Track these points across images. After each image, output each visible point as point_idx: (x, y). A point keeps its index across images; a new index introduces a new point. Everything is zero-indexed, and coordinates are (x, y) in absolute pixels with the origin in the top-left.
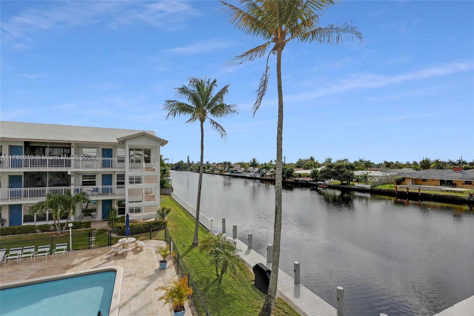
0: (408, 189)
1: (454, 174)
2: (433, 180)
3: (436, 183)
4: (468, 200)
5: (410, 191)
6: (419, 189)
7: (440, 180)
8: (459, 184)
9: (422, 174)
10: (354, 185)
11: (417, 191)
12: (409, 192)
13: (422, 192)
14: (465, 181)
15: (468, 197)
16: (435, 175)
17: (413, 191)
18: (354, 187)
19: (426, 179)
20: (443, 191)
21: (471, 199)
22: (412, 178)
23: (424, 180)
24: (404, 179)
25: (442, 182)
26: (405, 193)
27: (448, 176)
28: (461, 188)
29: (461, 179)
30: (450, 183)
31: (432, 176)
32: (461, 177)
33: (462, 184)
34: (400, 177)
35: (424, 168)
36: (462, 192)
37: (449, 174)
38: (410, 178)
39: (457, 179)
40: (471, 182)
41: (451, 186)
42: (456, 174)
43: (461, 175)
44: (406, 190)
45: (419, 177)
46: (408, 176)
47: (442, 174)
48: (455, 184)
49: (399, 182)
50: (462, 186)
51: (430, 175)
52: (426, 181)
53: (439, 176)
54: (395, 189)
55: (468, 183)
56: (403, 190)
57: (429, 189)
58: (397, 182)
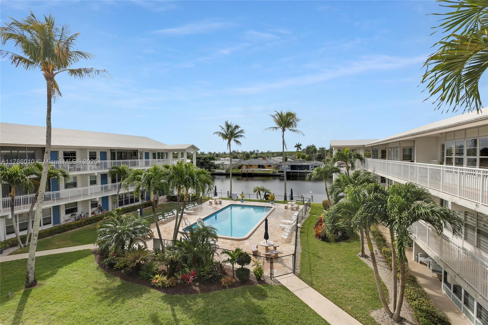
2: (255, 165)
3: (256, 167)
8: (266, 167)
10: (215, 171)
11: (252, 172)
13: (254, 172)
14: (268, 165)
15: (272, 173)
17: (250, 172)
18: (215, 173)
20: (262, 171)
22: (245, 165)
23: (251, 166)
26: (246, 173)
28: (267, 169)
30: (263, 167)
36: (269, 171)
37: (261, 162)
38: (243, 165)
39: (265, 164)
42: (264, 161)
43: (266, 162)
45: (247, 164)
48: (264, 167)
49: (240, 167)
50: (267, 167)
52: (252, 166)
53: (258, 163)
54: (241, 172)
55: (270, 166)
56: (245, 172)
57: (256, 170)
58: (238, 168)
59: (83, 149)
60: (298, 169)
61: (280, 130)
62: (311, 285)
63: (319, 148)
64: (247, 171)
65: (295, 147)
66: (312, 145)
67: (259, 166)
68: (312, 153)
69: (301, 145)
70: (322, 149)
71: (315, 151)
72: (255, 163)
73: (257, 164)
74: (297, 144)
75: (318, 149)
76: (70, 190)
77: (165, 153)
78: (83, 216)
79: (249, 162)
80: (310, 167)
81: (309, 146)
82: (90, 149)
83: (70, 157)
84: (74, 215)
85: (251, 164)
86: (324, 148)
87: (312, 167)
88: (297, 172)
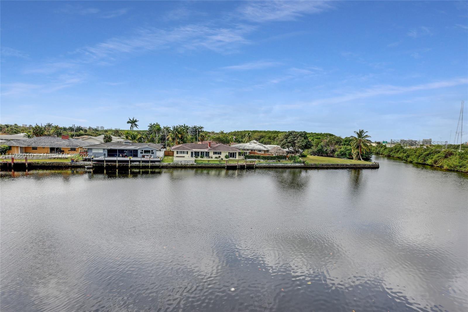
0: (13, 159)
1: (62, 142)
2: (43, 148)
4: (70, 165)
6: (26, 159)
7: (50, 148)
8: (66, 151)
9: (32, 142)
12: (14, 163)
13: (29, 161)
14: (71, 148)
15: (70, 163)
16: (45, 143)
19: (37, 147)
21: (73, 164)
22: (20, 147)
24: (10, 148)
25: (52, 150)
27: (57, 143)
29: (67, 147)
30: (59, 150)
31: (42, 144)
32: (68, 144)
33: (69, 151)
34: (5, 146)
35: (37, 135)
37: (58, 142)
38: (17, 147)
39: (65, 147)
40: (75, 148)
41: (60, 153)
42: (64, 141)
43: (68, 142)
44: (10, 161)
45: (28, 145)
46: (14, 144)
47: (52, 142)
48: (63, 151)
49: (4, 151)
51: (41, 143)
52: (37, 149)
53: (49, 144)
55: (73, 149)
60: (119, 155)
63: (164, 127)
65: (128, 122)
66: (156, 124)
68: (156, 133)
69: (136, 121)
71: (159, 130)
74: (130, 120)
80: (139, 152)
81: (152, 125)
85: (33, 145)
86: (169, 128)
87: (141, 153)
88: (115, 161)
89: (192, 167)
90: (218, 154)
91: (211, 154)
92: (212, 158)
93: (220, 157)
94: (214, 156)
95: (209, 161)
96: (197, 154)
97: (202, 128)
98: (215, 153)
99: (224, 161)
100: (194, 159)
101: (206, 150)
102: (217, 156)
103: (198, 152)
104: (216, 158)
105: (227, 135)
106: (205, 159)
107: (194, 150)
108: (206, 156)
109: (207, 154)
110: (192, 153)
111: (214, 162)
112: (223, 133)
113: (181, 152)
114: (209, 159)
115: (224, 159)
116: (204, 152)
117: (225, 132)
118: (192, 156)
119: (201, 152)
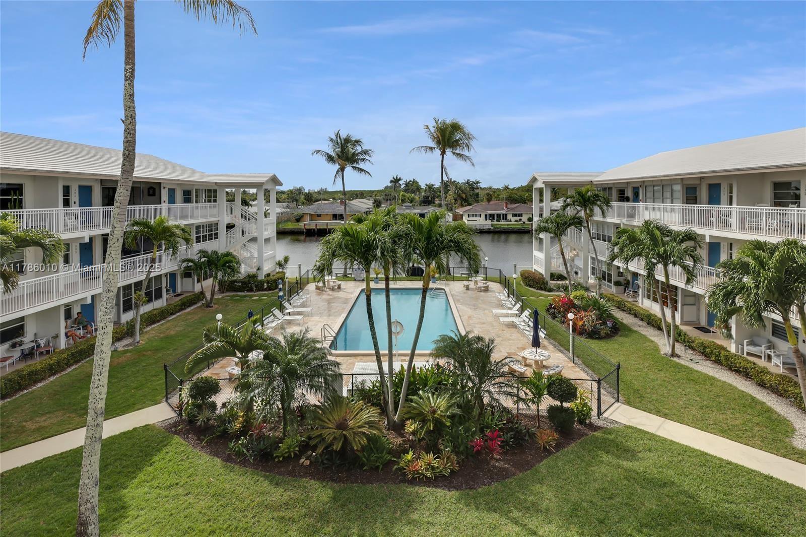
2: (327, 214)
3: (329, 217)
5: (318, 227)
7: (333, 214)
8: (347, 217)
11: (326, 227)
14: (353, 214)
17: (322, 227)
19: (321, 214)
20: (339, 224)
23: (319, 215)
26: (314, 230)
28: (347, 221)
29: (350, 213)
30: (340, 217)
32: (349, 210)
48: (344, 217)
49: (299, 219)
53: (330, 210)
54: (303, 227)
56: (311, 227)
57: (331, 223)
58: (296, 219)
59: (44, 179)
61: (438, 152)
62: (665, 416)
63: (425, 185)
64: (316, 225)
66: (413, 180)
67: (335, 216)
68: (415, 192)
70: (430, 187)
71: (418, 189)
72: (326, 212)
73: (331, 212)
74: (394, 178)
75: (423, 186)
76: (27, 283)
77: (202, 190)
78: (42, 345)
79: (316, 209)
82: (64, 178)
83: (11, 199)
84: (20, 345)
85: (319, 212)
86: (432, 185)
89: (488, 232)
90: (519, 216)
91: (510, 217)
92: (511, 221)
93: (520, 220)
94: (513, 219)
95: (508, 225)
96: (492, 217)
97: (478, 183)
98: (515, 215)
99: (528, 224)
100: (489, 222)
101: (504, 212)
102: (518, 218)
103: (494, 215)
104: (516, 221)
105: (514, 191)
106: (502, 222)
107: (489, 212)
108: (503, 219)
109: (505, 217)
110: (486, 215)
111: (514, 226)
112: (508, 188)
113: (473, 215)
114: (507, 223)
115: (527, 222)
116: (500, 215)
117: (511, 187)
118: (486, 219)
119: (497, 215)
